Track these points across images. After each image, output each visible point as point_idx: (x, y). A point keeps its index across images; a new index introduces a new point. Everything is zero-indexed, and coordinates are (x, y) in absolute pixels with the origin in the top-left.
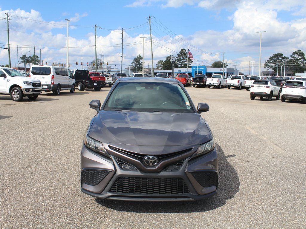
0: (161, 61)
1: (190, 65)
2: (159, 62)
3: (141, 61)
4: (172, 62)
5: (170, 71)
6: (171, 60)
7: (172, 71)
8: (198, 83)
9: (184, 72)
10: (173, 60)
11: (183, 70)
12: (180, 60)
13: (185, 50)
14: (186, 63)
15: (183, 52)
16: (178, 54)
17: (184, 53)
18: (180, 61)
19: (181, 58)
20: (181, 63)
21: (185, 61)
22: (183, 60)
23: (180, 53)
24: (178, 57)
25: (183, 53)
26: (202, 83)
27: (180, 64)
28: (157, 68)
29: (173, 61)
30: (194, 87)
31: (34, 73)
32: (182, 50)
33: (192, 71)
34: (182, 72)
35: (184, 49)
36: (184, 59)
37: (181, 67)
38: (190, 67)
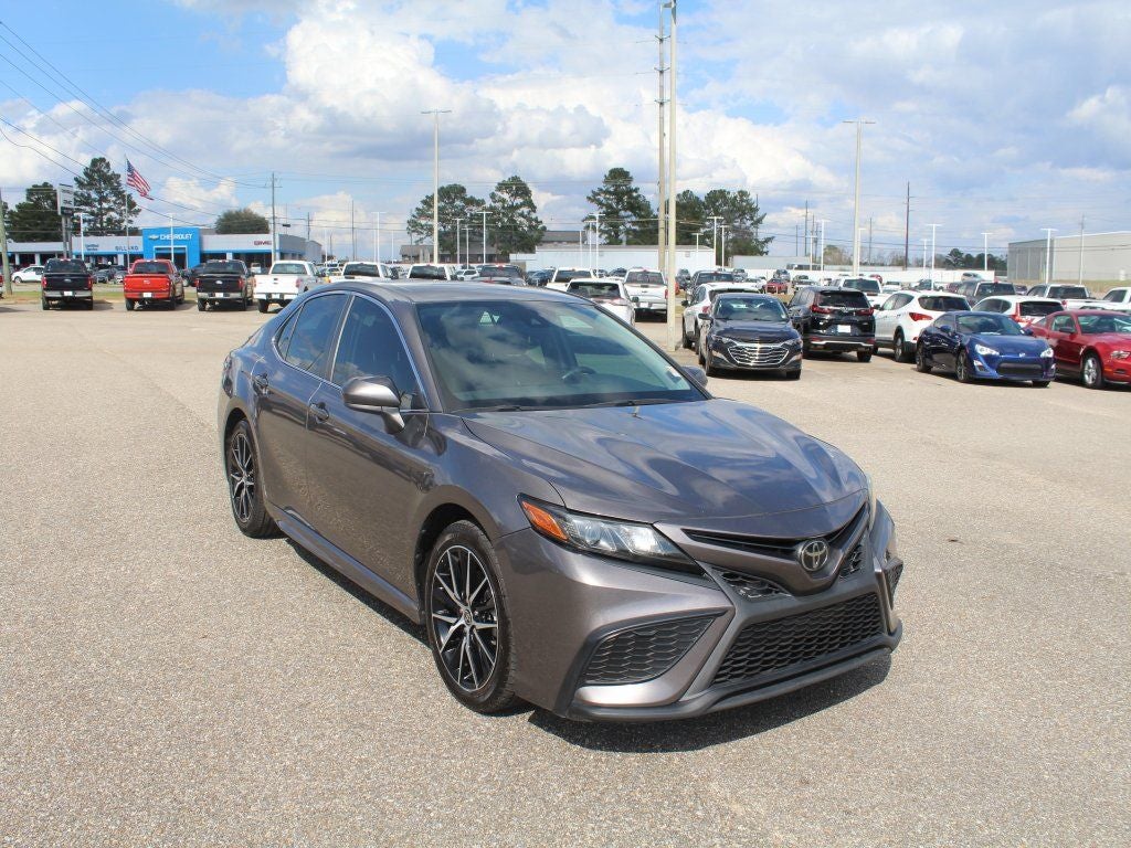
1: (130, 221)
4: (62, 213)
5: (59, 247)
6: (60, 204)
7: (65, 246)
8: (220, 295)
9: (112, 250)
10: (66, 202)
11: (107, 244)
12: (87, 201)
13: (108, 165)
14: (113, 214)
15: (99, 171)
16: (76, 179)
17: (105, 174)
18: (88, 209)
19: (89, 195)
20: (92, 213)
21: (110, 209)
22: (100, 204)
23: (86, 174)
24: (80, 191)
25: (98, 175)
26: (237, 295)
27: (90, 221)
29: (67, 206)
30: (202, 309)
32: (94, 162)
33: (144, 245)
34: (102, 250)
35: (103, 160)
36: (103, 199)
37: (95, 232)
38: (135, 232)
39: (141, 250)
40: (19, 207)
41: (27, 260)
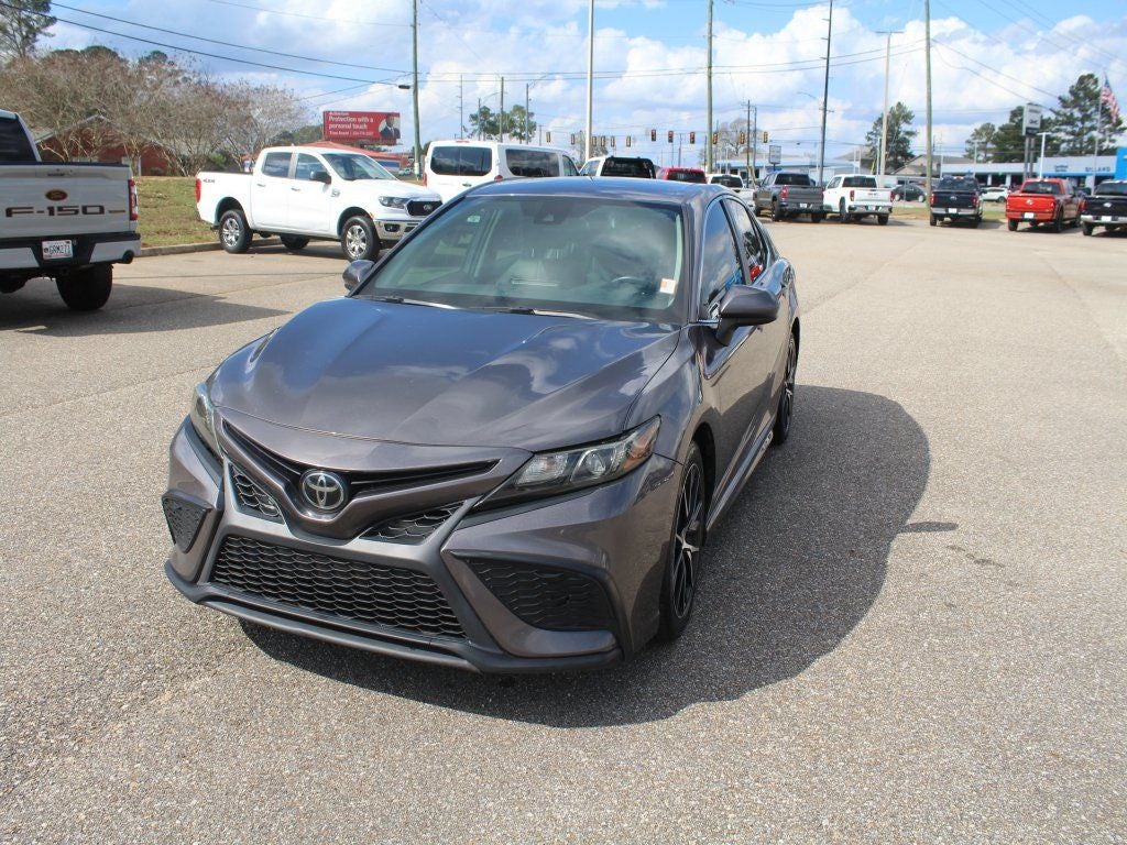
0: (987, 129)
1: (1113, 141)
2: (978, 133)
3: (904, 127)
4: (1027, 133)
5: (1017, 168)
6: (1026, 124)
7: (1026, 167)
8: (1106, 219)
9: (1081, 171)
10: (1032, 122)
11: (1076, 165)
12: (1070, 121)
13: (1096, 82)
14: (1095, 133)
15: (1085, 89)
16: (1060, 98)
17: (1091, 91)
18: (1069, 128)
19: (1072, 114)
20: (1073, 133)
21: (1093, 128)
22: (1083, 123)
23: (1071, 92)
24: (1063, 110)
25: (1085, 93)
27: (1069, 141)
28: (970, 156)
29: (1033, 126)
31: (438, 168)
32: (1082, 80)
33: (1118, 168)
34: (1070, 171)
35: (1091, 76)
36: (1086, 117)
37: (1073, 152)
38: (1111, 152)
39: (1113, 171)
40: (1001, 129)
41: (998, 180)
